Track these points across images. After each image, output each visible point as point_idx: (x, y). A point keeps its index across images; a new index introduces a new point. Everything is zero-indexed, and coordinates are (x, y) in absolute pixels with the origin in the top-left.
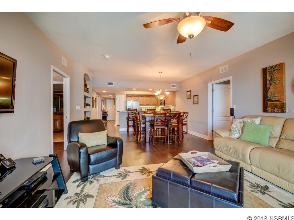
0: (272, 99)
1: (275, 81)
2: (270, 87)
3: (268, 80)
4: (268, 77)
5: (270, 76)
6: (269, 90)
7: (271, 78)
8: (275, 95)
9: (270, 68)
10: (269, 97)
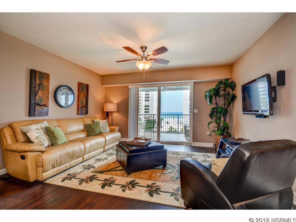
0: (39, 103)
1: (43, 87)
2: (38, 91)
3: (37, 84)
4: (37, 81)
5: (39, 81)
6: (37, 94)
7: (40, 83)
8: (43, 100)
9: (40, 73)
10: (37, 101)
